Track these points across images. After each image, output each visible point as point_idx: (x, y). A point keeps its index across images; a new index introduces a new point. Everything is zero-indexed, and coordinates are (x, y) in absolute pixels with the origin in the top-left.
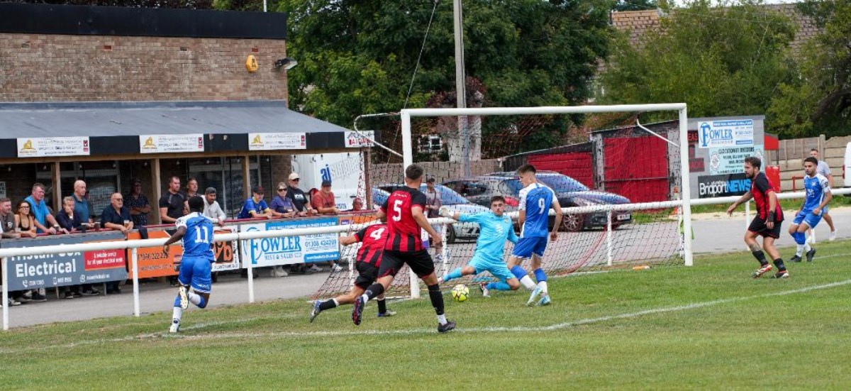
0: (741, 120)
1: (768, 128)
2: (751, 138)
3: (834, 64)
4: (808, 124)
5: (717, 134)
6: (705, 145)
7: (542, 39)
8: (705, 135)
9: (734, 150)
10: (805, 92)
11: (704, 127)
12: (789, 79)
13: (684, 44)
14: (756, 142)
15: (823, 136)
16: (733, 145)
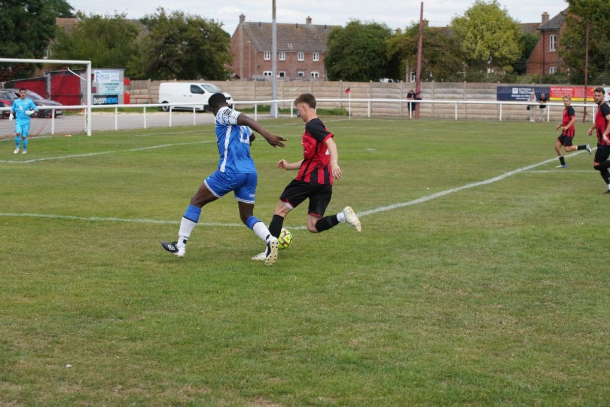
0: (114, 71)
1: (125, 75)
2: (118, 79)
3: (156, 47)
4: (143, 74)
5: (103, 76)
6: (97, 81)
7: (24, 29)
8: (97, 76)
9: (111, 84)
10: (143, 59)
11: (97, 73)
12: (136, 53)
13: (89, 34)
14: (120, 81)
15: (150, 80)
16: (109, 82)
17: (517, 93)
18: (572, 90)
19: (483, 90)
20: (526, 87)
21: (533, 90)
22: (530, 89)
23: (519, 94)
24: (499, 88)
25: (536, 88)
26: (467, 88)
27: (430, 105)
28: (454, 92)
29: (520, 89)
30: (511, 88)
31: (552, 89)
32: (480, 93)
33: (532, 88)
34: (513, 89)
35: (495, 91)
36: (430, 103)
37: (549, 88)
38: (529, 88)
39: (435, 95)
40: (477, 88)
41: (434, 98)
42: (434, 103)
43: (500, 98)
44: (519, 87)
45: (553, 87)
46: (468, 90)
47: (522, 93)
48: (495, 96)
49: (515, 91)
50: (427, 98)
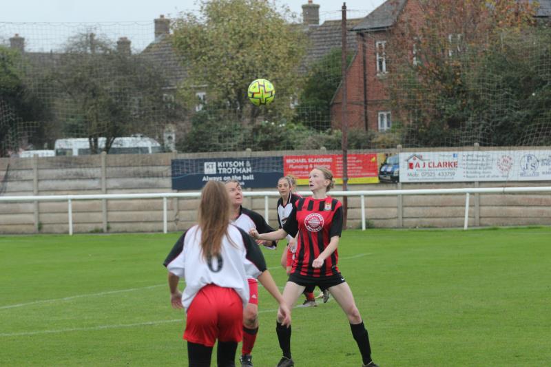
17: (215, 172)
18: (330, 160)
19: (142, 170)
20: (232, 160)
21: (248, 164)
22: (242, 164)
23: (217, 175)
24: (175, 164)
25: (254, 161)
26: (108, 166)
27: (31, 207)
28: (80, 177)
29: (220, 164)
30: (201, 162)
31: (288, 161)
32: (137, 175)
33: (245, 160)
34: (206, 164)
35: (167, 170)
36: (31, 202)
37: (281, 160)
38: (240, 160)
39: (42, 185)
40: (130, 166)
41: (39, 192)
42: (39, 202)
43: (178, 185)
44: (217, 160)
45: (292, 158)
46: (109, 170)
47: (225, 171)
48: (168, 182)
49: (210, 168)
50: (25, 191)
